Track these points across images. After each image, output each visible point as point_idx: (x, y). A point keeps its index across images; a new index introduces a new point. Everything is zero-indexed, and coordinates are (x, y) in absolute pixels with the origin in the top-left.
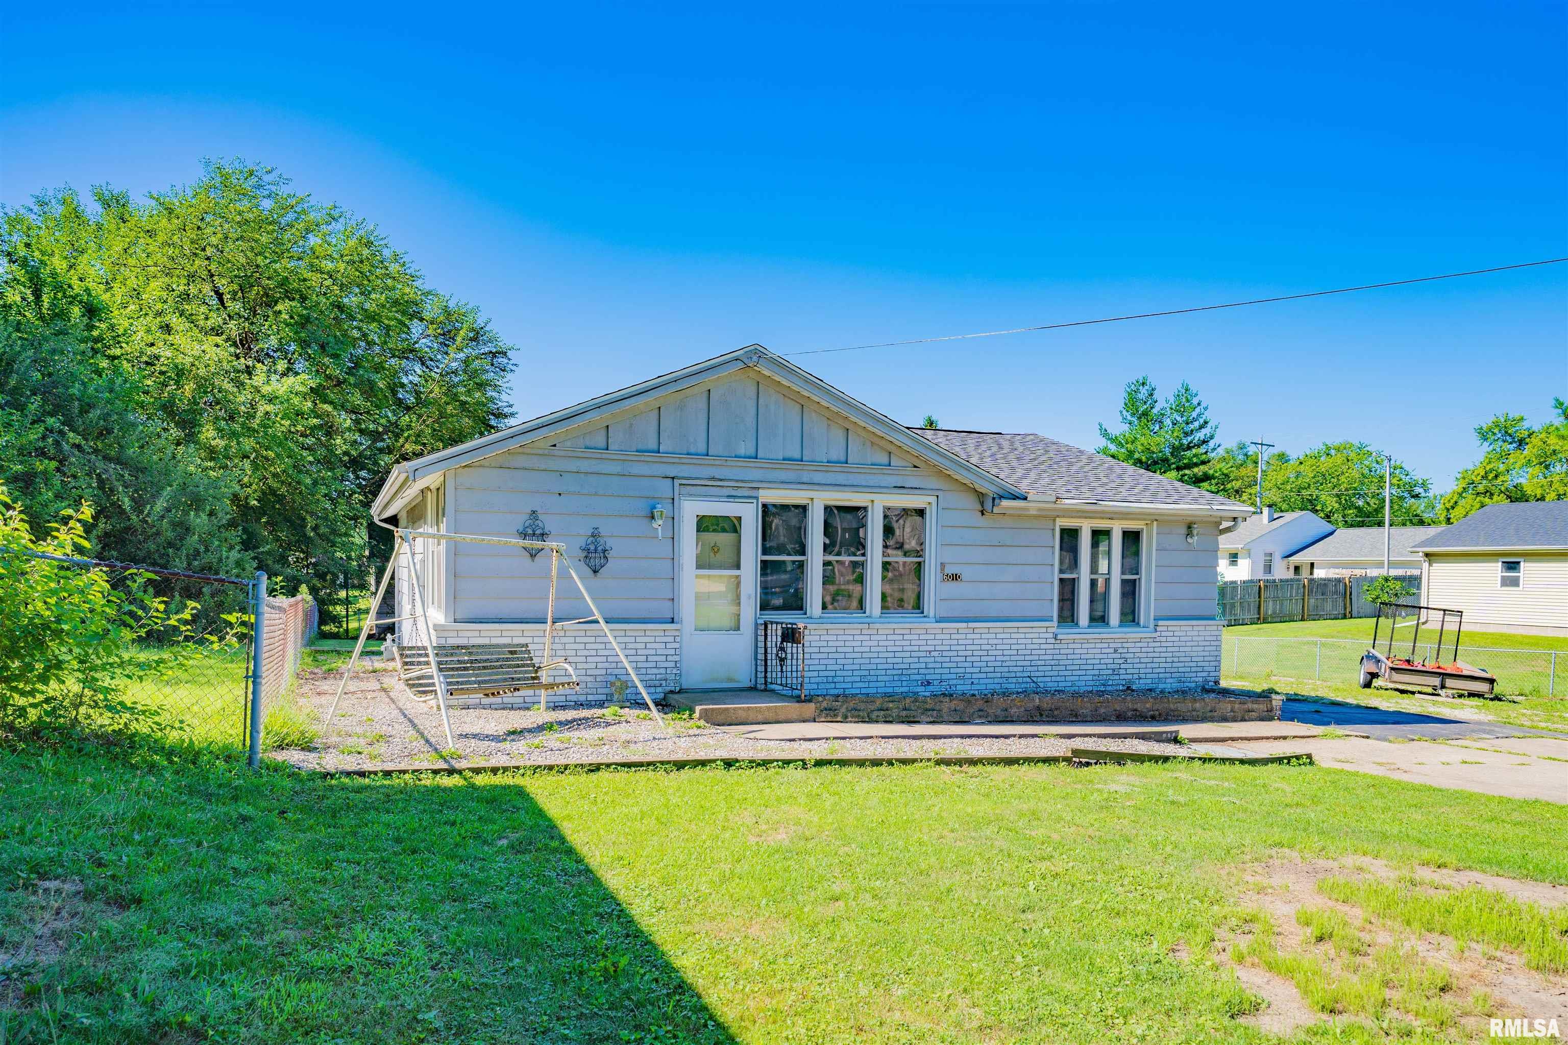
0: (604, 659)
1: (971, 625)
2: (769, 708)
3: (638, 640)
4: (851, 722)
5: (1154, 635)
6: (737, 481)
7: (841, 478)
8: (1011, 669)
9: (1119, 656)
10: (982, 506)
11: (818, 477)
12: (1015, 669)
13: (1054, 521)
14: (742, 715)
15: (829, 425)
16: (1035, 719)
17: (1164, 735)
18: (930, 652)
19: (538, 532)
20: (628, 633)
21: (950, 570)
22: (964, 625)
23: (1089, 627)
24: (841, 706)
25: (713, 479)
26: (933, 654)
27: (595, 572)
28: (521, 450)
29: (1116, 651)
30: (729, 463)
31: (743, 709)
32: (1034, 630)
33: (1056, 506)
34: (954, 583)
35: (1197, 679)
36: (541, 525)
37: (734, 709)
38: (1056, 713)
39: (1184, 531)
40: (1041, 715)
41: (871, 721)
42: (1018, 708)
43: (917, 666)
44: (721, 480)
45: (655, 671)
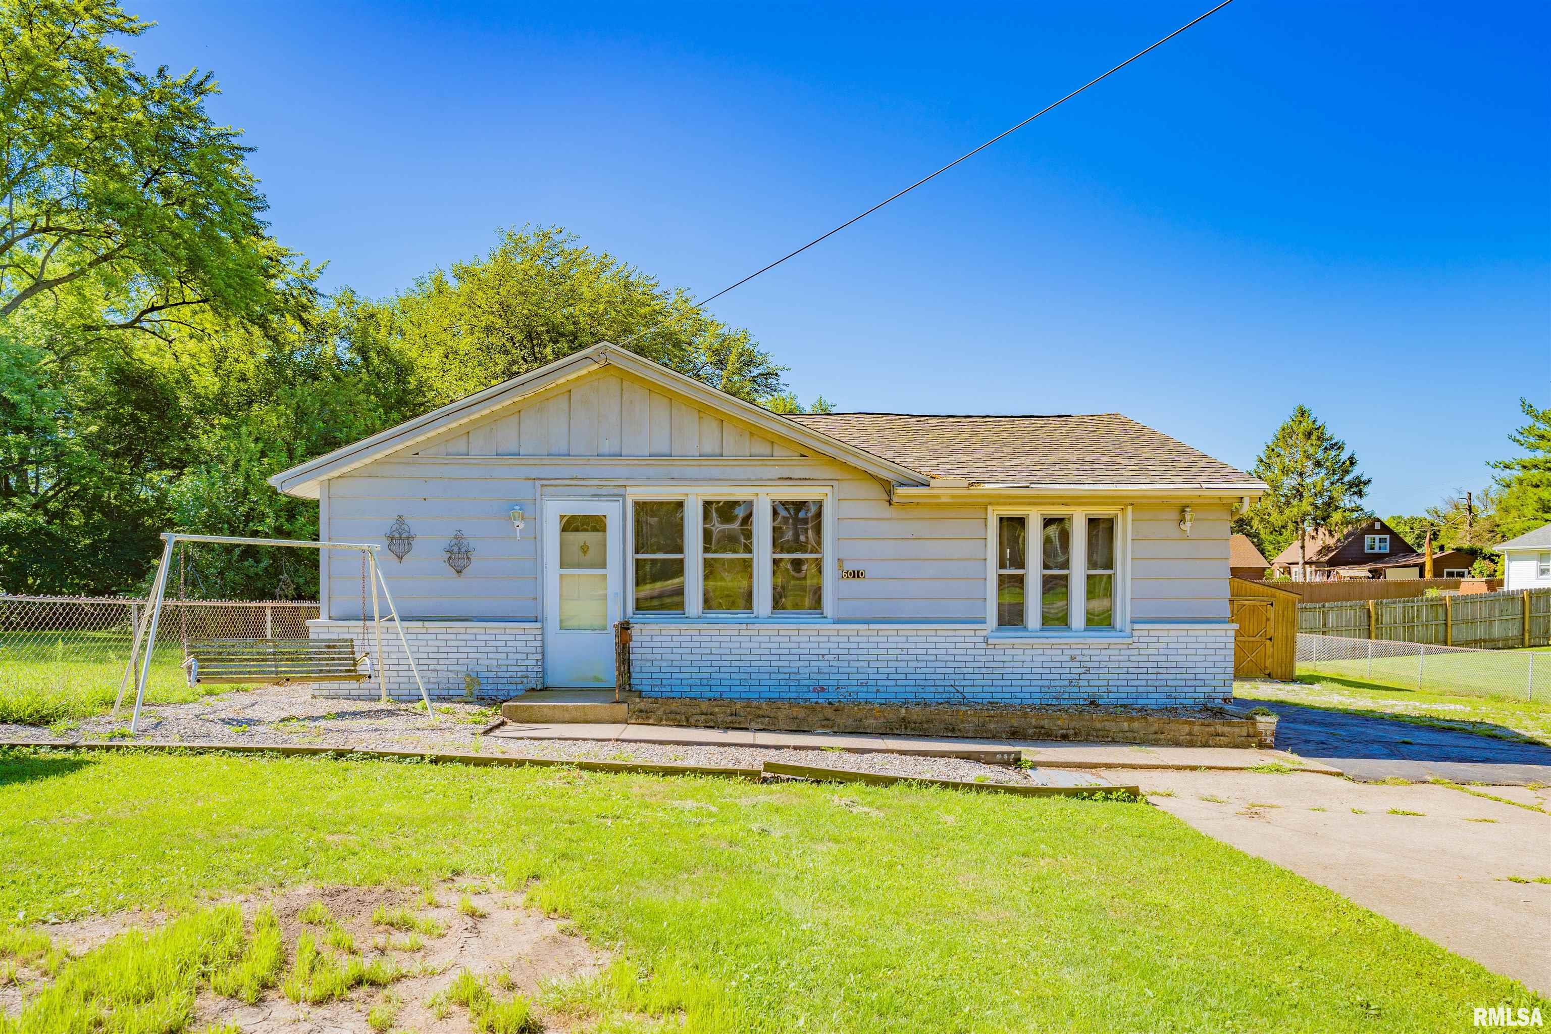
0: (465, 656)
1: (872, 626)
2: (576, 708)
3: (498, 637)
4: (666, 725)
5: (1130, 641)
6: (601, 479)
7: (716, 472)
8: (928, 677)
9: (1078, 664)
10: (889, 496)
11: (691, 472)
12: (934, 677)
13: (986, 509)
14: (548, 713)
15: (700, 418)
16: (895, 732)
17: (999, 756)
18: (823, 655)
19: (404, 536)
20: (488, 631)
21: (850, 566)
22: (865, 626)
23: (1041, 630)
24: (658, 708)
25: (576, 478)
26: (826, 658)
27: (459, 572)
28: (387, 460)
29: (1073, 658)
30: (591, 462)
31: (549, 707)
32: (958, 633)
33: (970, 492)
34: (857, 580)
35: (1195, 695)
36: (406, 528)
37: (539, 707)
38: (925, 726)
39: (1175, 515)
40: (906, 728)
41: (689, 725)
42: (875, 718)
43: (808, 670)
44: (584, 479)
45: (516, 668)
